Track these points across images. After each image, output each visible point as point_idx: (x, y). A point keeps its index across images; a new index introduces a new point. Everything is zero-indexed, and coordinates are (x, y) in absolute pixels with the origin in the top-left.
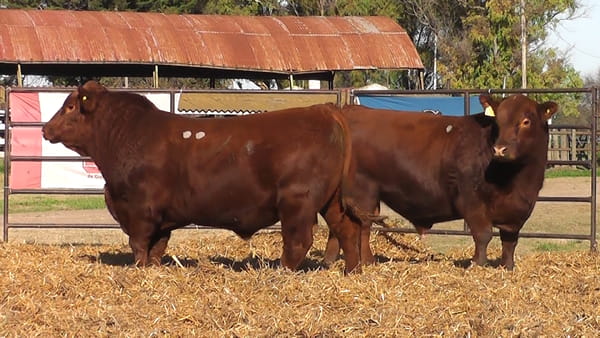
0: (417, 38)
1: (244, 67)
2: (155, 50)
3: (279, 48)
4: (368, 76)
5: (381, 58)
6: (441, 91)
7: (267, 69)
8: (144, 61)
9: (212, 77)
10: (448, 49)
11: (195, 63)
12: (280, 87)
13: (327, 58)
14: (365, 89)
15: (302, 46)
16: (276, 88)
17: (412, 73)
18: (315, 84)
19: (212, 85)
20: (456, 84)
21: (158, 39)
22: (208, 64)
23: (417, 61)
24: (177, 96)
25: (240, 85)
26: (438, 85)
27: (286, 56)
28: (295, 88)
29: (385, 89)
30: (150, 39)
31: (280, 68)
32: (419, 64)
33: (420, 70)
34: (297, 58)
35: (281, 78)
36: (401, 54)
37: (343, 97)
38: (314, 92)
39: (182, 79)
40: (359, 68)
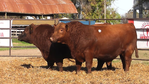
0: (76, 5)
1: (29, 13)
2: (6, 8)
3: (39, 8)
4: (63, 15)
5: (67, 11)
6: (83, 19)
7: (36, 13)
8: (3, 11)
9: (21, 16)
10: (84, 8)
11: (16, 12)
13: (52, 11)
14: (62, 19)
15: (45, 8)
16: (38, 18)
17: (75, 15)
18: (49, 18)
19: (21, 18)
20: (87, 18)
21: (6, 5)
22: (20, 12)
23: (76, 11)
24: (12, 21)
25: (28, 18)
26: (82, 18)
27: (41, 10)
28: (43, 19)
29: (68, 19)
30: (4, 5)
31: (39, 13)
32: (77, 12)
33: (77, 14)
34: (44, 10)
35: (40, 16)
36: (72, 9)
37: (56, 21)
38: (49, 20)
39: (13, 16)
40: (61, 13)
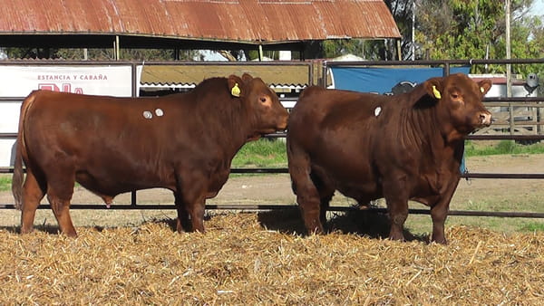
0: (394, 6)
1: (208, 37)
2: (115, 19)
3: (248, 17)
4: (341, 46)
5: (356, 28)
6: (420, 61)
7: (235, 39)
8: (103, 32)
9: (176, 48)
10: (426, 17)
11: (157, 33)
12: (249, 58)
13: (299, 27)
14: (340, 59)
15: (271, 15)
16: (244, 59)
17: (389, 42)
18: (285, 55)
19: (176, 56)
20: (436, 54)
21: (119, 8)
22: (172, 34)
23: (394, 30)
24: (139, 69)
25: (202, 57)
26: (417, 55)
27: (256, 25)
28: (265, 59)
29: (361, 60)
30: (110, 8)
31: (248, 38)
32: (397, 33)
33: (397, 39)
34: (266, 27)
35: (249, 49)
36: (376, 23)
37: (316, 69)
38: (285, 64)
39: (145, 51)
40: (332, 37)
